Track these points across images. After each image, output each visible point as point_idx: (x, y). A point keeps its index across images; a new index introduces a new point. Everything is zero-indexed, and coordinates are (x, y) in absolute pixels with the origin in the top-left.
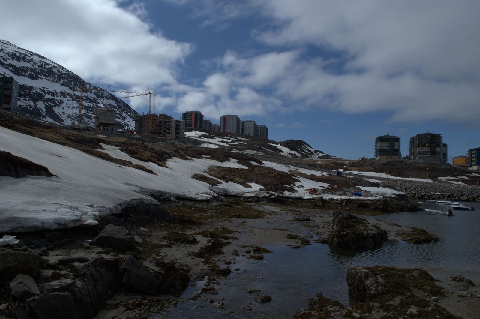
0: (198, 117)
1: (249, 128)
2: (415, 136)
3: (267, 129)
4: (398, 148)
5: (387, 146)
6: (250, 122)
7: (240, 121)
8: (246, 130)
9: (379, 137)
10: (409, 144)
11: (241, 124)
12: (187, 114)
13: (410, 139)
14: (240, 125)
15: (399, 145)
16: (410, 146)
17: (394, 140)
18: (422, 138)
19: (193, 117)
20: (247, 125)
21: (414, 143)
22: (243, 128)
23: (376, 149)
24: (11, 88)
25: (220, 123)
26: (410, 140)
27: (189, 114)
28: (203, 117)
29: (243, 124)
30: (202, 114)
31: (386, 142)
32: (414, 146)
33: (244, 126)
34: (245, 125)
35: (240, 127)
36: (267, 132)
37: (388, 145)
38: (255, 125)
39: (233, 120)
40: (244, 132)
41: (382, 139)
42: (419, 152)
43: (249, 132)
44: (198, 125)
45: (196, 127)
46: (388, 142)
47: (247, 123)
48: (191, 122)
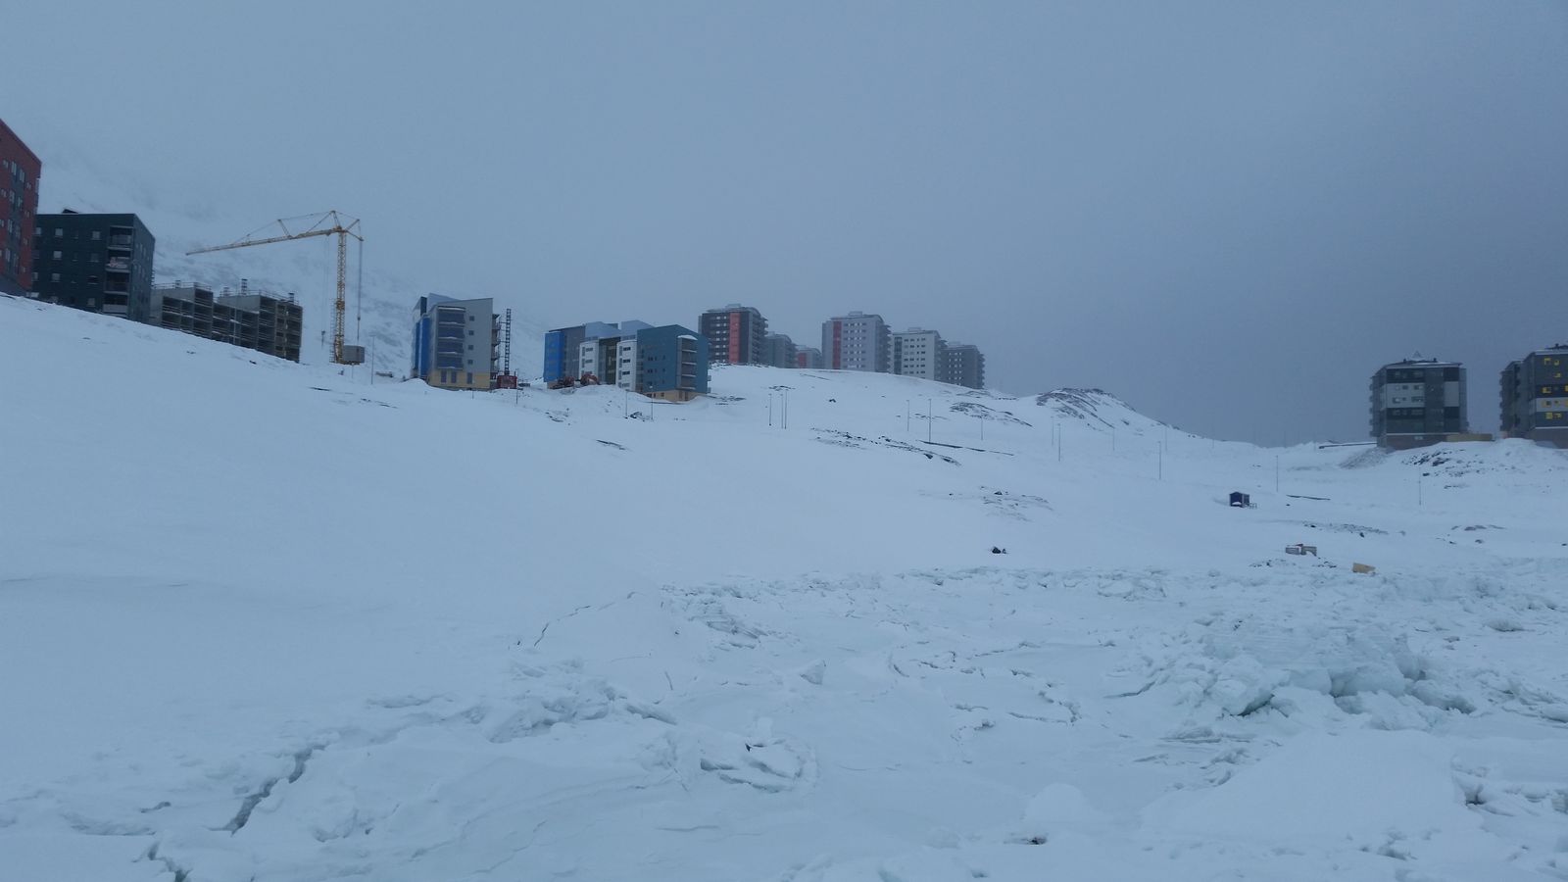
0: (751, 325)
1: (921, 356)
2: (1525, 356)
3: (980, 358)
4: (1458, 405)
5: (1414, 399)
6: (922, 336)
7: (889, 332)
8: (909, 363)
9: (1384, 368)
10: (1500, 388)
11: (892, 343)
12: (713, 318)
13: (1503, 370)
14: (889, 346)
15: (1462, 393)
16: (1502, 394)
17: (1442, 374)
18: (1548, 362)
19: (735, 324)
20: (912, 346)
21: (1518, 383)
22: (898, 357)
23: (1373, 411)
24: (128, 249)
25: (824, 344)
26: (1503, 373)
27: (718, 318)
28: (767, 326)
29: (898, 344)
30: (763, 316)
31: (1411, 385)
32: (1518, 396)
33: (904, 350)
34: (906, 347)
35: (889, 353)
36: (981, 366)
37: (1420, 393)
38: (940, 344)
39: (864, 331)
40: (904, 369)
41: (1397, 374)
42: (1536, 414)
43: (920, 369)
44: (750, 353)
45: (743, 360)
46: (1421, 385)
47: (912, 340)
48: (727, 343)
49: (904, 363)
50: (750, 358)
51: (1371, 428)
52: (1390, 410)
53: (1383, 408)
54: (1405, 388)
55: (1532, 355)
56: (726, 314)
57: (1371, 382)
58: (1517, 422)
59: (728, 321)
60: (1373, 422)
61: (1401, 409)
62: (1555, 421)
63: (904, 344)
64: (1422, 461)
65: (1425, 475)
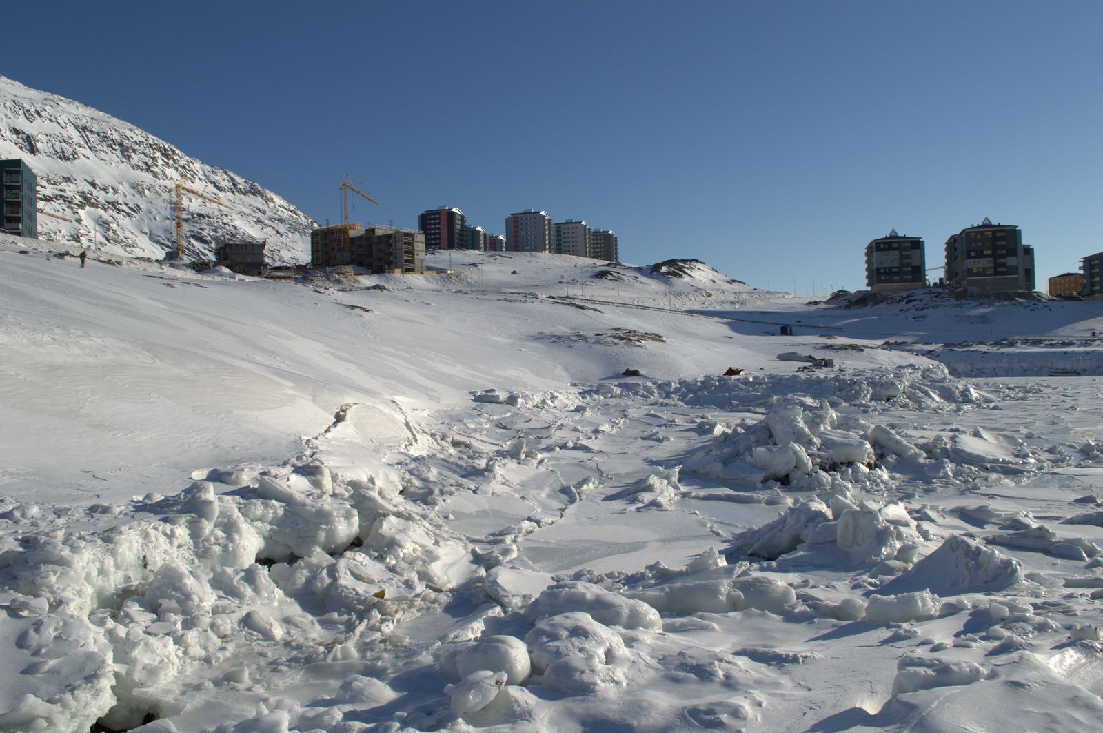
0: (455, 220)
1: (574, 240)
2: (958, 232)
3: (615, 240)
4: (919, 264)
5: (893, 261)
6: (575, 225)
8: (567, 244)
9: (875, 240)
10: (945, 253)
11: (554, 230)
12: (429, 217)
13: (945, 242)
15: (922, 257)
16: (947, 257)
17: (910, 245)
18: (973, 236)
19: (443, 221)
20: (568, 233)
21: (956, 249)
22: (559, 240)
23: (868, 269)
24: (18, 185)
27: (432, 216)
29: (559, 231)
31: (891, 252)
32: (956, 258)
33: (563, 235)
34: (565, 233)
35: (553, 237)
37: (896, 257)
39: (535, 223)
40: (563, 249)
41: (882, 246)
42: (968, 269)
43: (575, 248)
44: (456, 241)
45: (450, 246)
46: (897, 253)
47: (568, 228)
48: (439, 234)
49: (563, 244)
50: (456, 245)
51: (867, 281)
52: (878, 269)
53: (874, 267)
54: (888, 254)
55: (964, 230)
56: (438, 213)
57: (866, 251)
58: (957, 274)
59: (439, 218)
60: (868, 277)
61: (885, 268)
62: (978, 274)
63: (563, 231)
64: (901, 300)
65: (901, 310)
